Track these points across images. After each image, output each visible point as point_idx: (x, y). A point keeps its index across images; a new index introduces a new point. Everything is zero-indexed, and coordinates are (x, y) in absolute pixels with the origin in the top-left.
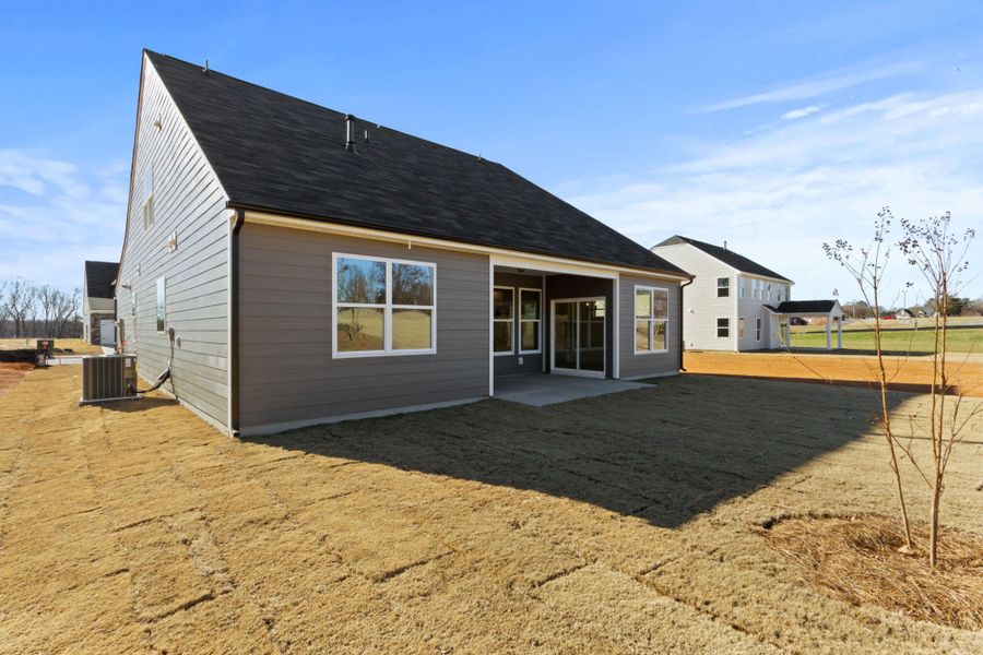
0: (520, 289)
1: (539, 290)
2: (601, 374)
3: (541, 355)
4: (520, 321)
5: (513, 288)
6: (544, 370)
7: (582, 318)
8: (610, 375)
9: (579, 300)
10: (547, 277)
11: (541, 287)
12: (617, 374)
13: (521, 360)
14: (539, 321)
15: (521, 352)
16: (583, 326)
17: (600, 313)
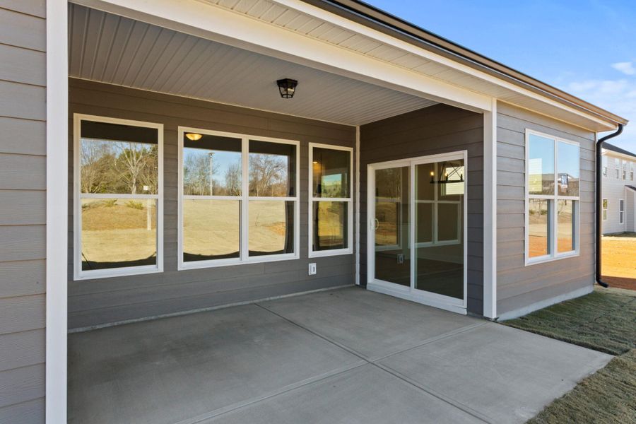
0: (311, 145)
1: (351, 149)
2: (459, 305)
3: (352, 257)
4: (311, 199)
5: (297, 143)
6: (358, 282)
7: (420, 195)
8: (476, 308)
9: (413, 163)
10: (362, 128)
11: (353, 145)
12: (491, 310)
13: (312, 269)
14: (350, 200)
15: (312, 254)
16: (424, 211)
17: (456, 189)
